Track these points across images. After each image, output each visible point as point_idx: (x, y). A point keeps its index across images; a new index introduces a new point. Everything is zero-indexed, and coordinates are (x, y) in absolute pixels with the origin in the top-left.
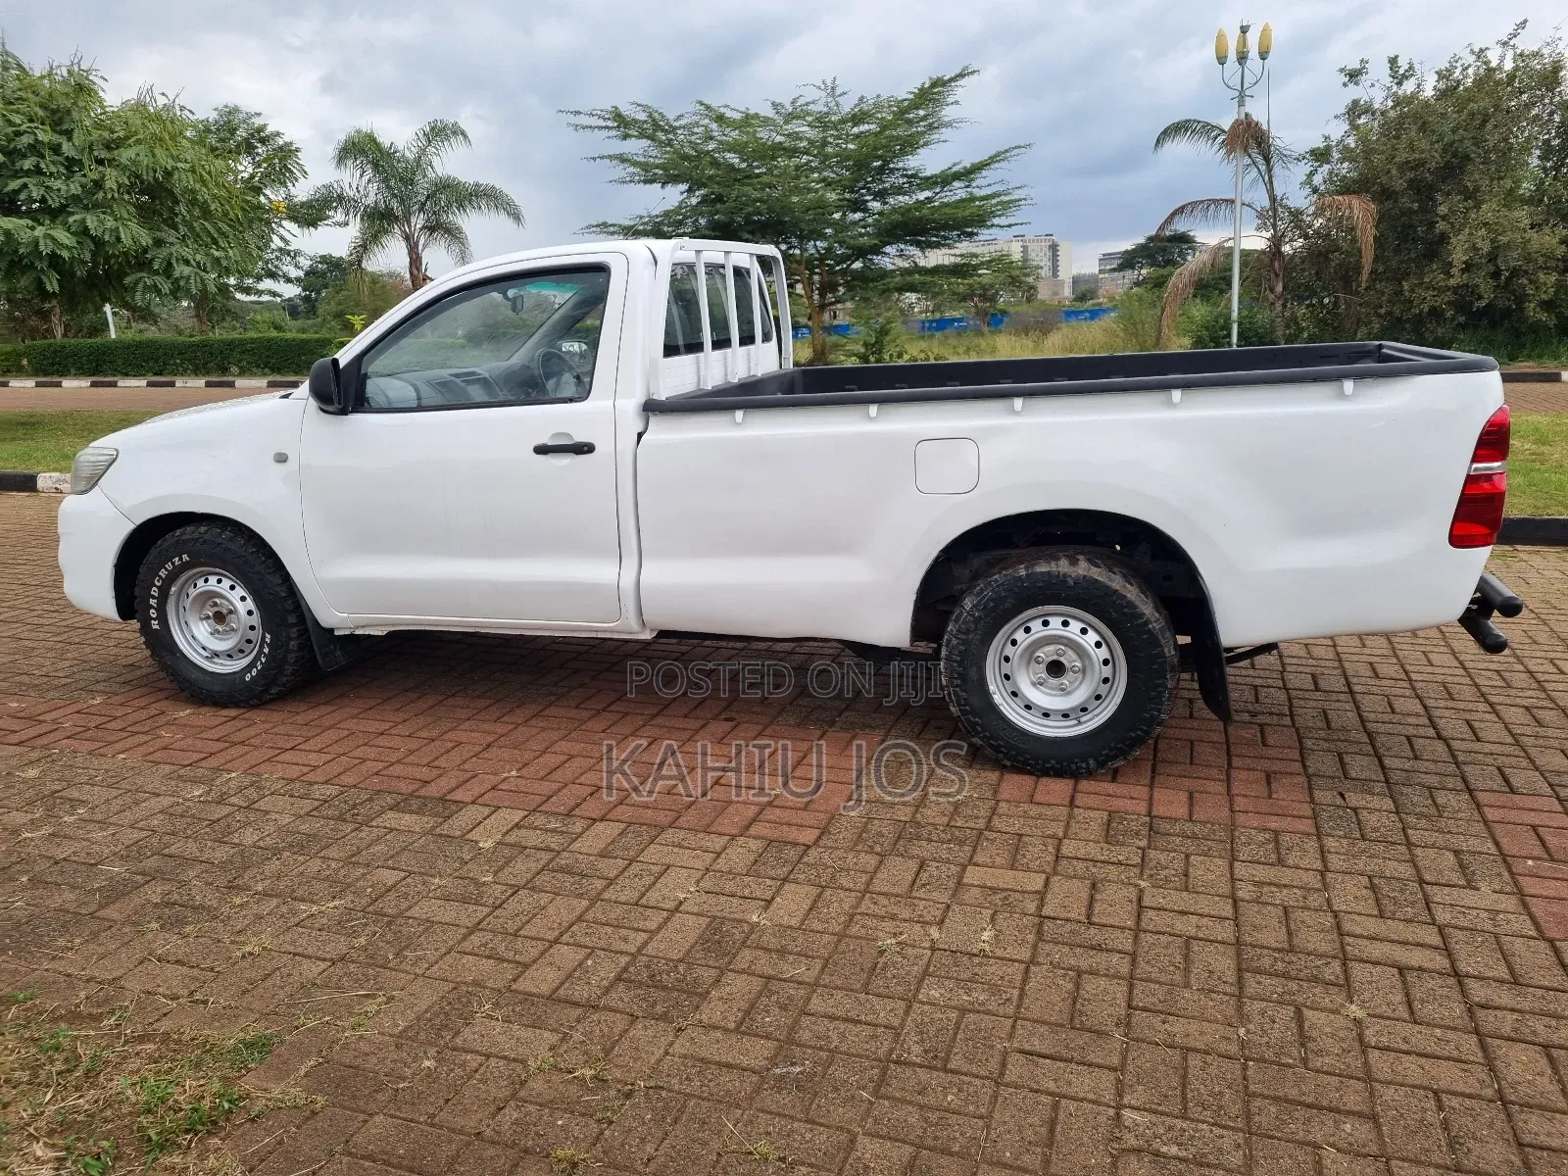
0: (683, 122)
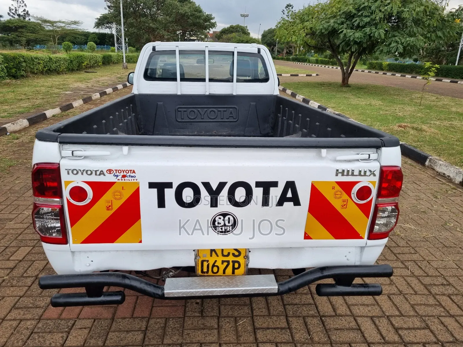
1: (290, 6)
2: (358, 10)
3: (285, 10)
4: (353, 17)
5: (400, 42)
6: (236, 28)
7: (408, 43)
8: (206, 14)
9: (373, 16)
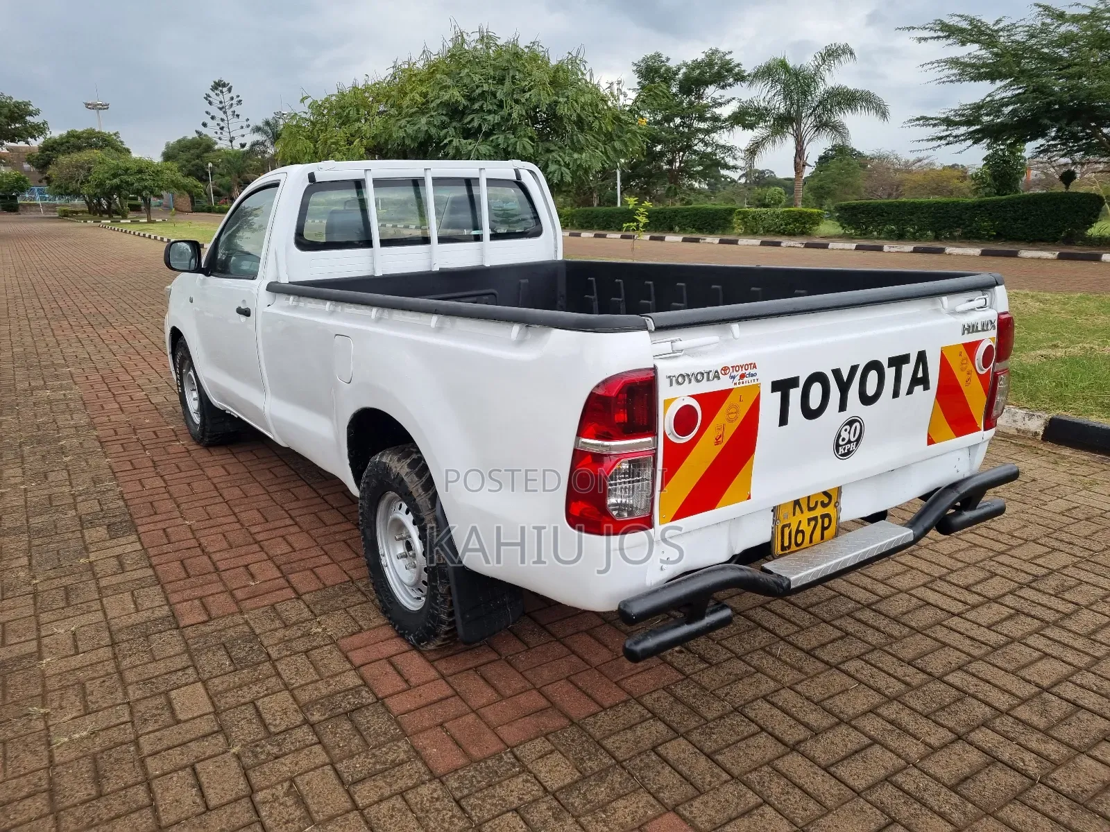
0: (1001, 25)
1: (224, 85)
2: (472, 100)
3: (212, 94)
4: (463, 113)
5: (562, 163)
6: (88, 138)
7: (578, 163)
8: (14, 101)
9: (505, 112)
